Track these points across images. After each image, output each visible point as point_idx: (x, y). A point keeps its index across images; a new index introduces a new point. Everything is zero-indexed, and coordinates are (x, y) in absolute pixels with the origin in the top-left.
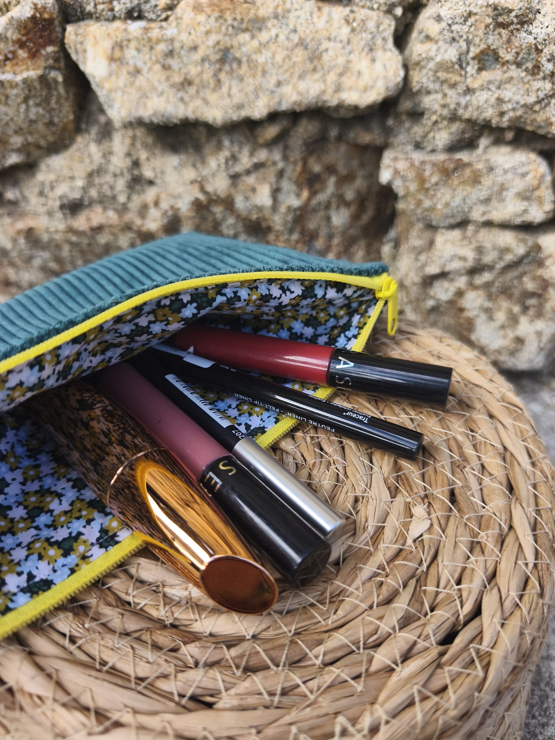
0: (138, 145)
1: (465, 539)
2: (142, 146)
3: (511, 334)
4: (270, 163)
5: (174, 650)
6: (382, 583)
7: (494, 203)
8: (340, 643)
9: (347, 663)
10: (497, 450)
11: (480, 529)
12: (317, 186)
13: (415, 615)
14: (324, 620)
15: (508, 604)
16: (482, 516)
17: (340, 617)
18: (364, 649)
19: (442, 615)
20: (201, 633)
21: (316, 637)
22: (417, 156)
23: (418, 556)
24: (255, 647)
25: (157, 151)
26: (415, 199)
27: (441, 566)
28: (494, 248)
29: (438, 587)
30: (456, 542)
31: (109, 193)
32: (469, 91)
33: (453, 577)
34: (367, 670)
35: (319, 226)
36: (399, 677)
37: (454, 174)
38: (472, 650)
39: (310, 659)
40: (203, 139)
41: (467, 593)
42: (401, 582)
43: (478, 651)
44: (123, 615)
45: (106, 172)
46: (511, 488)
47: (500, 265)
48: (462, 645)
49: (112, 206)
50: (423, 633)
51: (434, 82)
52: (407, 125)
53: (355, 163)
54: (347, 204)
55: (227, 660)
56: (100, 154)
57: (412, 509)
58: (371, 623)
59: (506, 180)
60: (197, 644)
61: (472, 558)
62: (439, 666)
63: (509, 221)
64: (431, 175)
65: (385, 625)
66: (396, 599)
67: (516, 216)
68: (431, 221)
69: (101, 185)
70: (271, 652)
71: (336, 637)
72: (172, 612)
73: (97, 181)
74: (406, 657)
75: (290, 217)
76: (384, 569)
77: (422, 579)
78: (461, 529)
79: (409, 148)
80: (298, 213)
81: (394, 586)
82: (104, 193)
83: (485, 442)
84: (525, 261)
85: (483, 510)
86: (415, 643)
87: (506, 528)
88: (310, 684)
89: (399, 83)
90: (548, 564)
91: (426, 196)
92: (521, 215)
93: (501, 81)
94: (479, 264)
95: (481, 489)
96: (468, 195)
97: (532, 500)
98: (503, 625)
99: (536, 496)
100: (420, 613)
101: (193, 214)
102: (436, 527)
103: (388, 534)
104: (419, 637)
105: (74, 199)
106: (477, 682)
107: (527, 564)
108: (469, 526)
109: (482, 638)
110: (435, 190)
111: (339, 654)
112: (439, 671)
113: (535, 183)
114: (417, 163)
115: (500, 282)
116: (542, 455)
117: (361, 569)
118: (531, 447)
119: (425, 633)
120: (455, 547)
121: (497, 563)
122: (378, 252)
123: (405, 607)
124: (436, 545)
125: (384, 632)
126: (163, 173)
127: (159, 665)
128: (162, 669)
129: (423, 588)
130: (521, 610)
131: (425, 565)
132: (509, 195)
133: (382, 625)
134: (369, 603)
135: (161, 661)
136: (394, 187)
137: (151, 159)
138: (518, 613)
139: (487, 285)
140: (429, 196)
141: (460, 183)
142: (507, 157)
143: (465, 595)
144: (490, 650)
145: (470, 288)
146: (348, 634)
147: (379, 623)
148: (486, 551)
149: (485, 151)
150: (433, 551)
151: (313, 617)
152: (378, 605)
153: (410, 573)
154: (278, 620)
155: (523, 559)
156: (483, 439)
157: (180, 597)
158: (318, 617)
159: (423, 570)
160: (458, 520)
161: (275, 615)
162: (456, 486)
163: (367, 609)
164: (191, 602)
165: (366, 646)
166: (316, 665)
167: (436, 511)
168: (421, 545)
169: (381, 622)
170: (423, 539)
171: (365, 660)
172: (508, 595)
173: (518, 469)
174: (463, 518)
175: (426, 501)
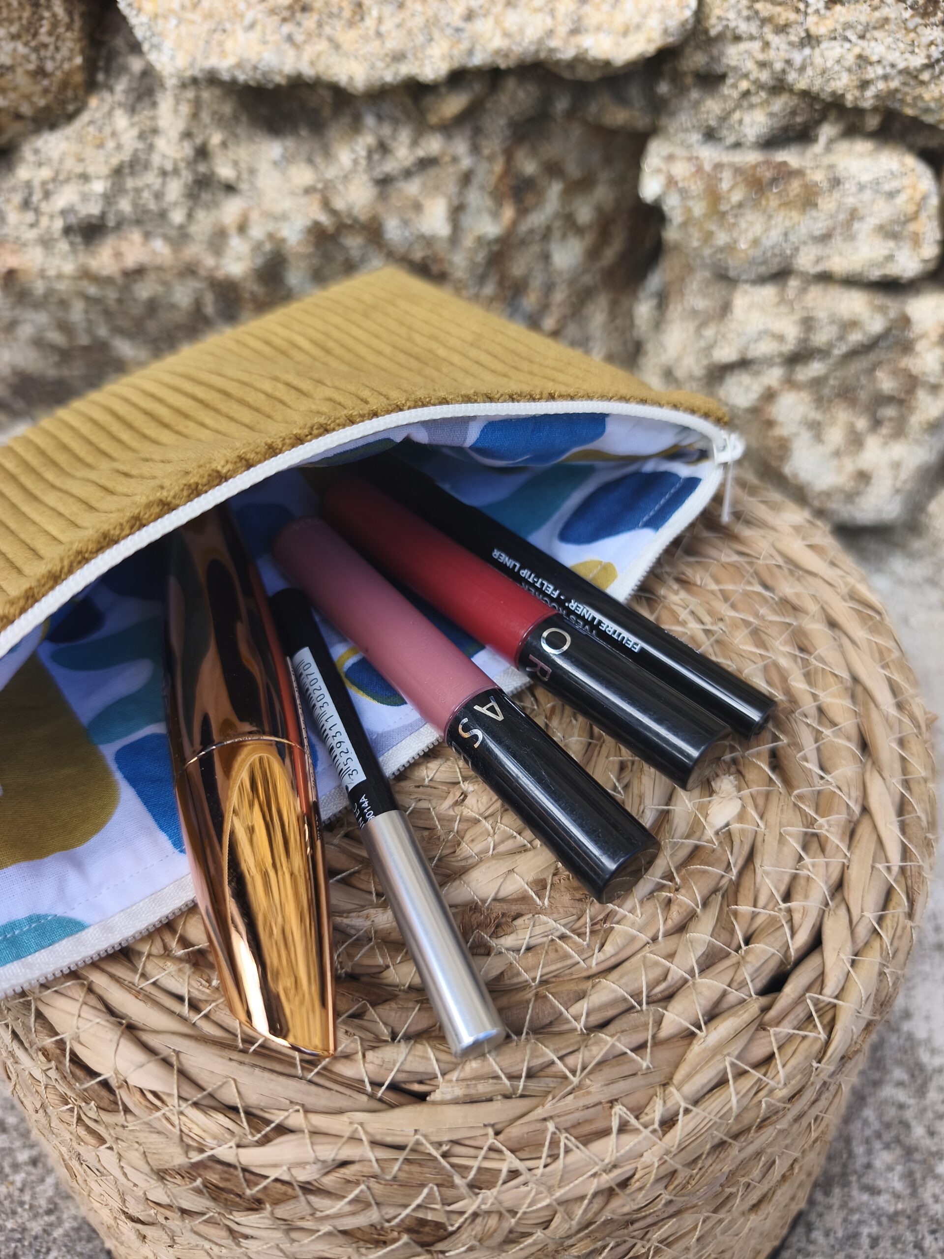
0: (205, 117)
1: (796, 829)
2: (213, 119)
3: (850, 466)
4: (447, 159)
5: (359, 1015)
6: (669, 901)
7: (837, 241)
8: (613, 996)
9: (625, 1027)
10: (842, 682)
11: (817, 814)
12: (530, 199)
13: (722, 949)
14: (584, 960)
15: (862, 932)
16: (819, 792)
17: (608, 955)
18: (648, 1003)
19: (764, 951)
20: (397, 986)
21: (573, 987)
22: (709, 154)
25: (241, 130)
26: (701, 229)
27: (759, 872)
28: (832, 321)
29: (755, 906)
30: (781, 834)
31: (152, 206)
32: (810, 40)
33: (778, 891)
34: (654, 1037)
35: (531, 270)
36: (703, 1046)
37: (771, 189)
38: (809, 1001)
39: (567, 1021)
40: (327, 112)
41: (801, 915)
42: (699, 899)
43: (816, 1003)
45: (147, 166)
46: (864, 745)
47: (840, 350)
48: (795, 995)
49: (160, 231)
50: (736, 977)
51: (748, 19)
52: (695, 94)
53: (596, 157)
54: (579, 231)
56: (135, 132)
57: (713, 783)
58: (657, 964)
59: (861, 202)
60: (393, 1004)
61: (807, 860)
62: (762, 1027)
63: (861, 274)
64: (732, 188)
65: (678, 966)
66: (692, 926)
67: (873, 266)
68: (727, 269)
69: (138, 191)
70: (508, 1013)
71: (606, 987)
72: (349, 956)
73: (130, 183)
74: (712, 1015)
75: (481, 257)
76: (671, 878)
77: (731, 891)
78: (789, 813)
79: (695, 137)
80: (495, 248)
81: (689, 906)
82: (144, 205)
83: (824, 669)
84: (881, 344)
85: (822, 782)
86: (724, 994)
87: (857, 811)
88: (570, 1060)
89: (687, 21)
90: (920, 867)
91: (721, 226)
92: (881, 265)
93: (868, 24)
94: (806, 349)
95: (819, 749)
96: (793, 227)
97: (898, 767)
98: (853, 963)
99: (903, 759)
100: (729, 947)
101: (310, 249)
102: (752, 812)
103: (678, 823)
104: (729, 985)
105: (90, 216)
106: (817, 1046)
107: (889, 869)
108: (799, 808)
109: (823, 982)
110: (736, 216)
111: (611, 1013)
112: (761, 1034)
113: (911, 209)
114: (708, 167)
115: (835, 378)
116: (911, 691)
118: (896, 677)
119: (738, 978)
120: (780, 842)
121: (844, 868)
122: (630, 315)
123: (708, 938)
124: (751, 840)
125: (677, 978)
126: (252, 171)
128: (342, 1044)
129: (733, 907)
130: (881, 938)
131: (735, 871)
132: (864, 229)
133: (673, 967)
134: (651, 934)
136: (665, 208)
137: (229, 144)
138: (876, 945)
139: (817, 383)
140: (726, 226)
141: (780, 206)
142: (867, 162)
143: (797, 917)
144: (835, 1001)
145: (787, 386)
146: (623, 981)
147: (668, 964)
148: (828, 848)
149: (828, 149)
150: (746, 848)
151: (567, 956)
152: (665, 935)
153: (713, 884)
154: (515, 962)
155: (884, 860)
156: (822, 665)
157: (358, 930)
158: (576, 956)
159: (731, 879)
160: (782, 798)
161: (508, 955)
162: (779, 744)
163: (648, 943)
164: (377, 937)
165: (650, 999)
166: (576, 1029)
167: (750, 784)
168: (728, 840)
169: (672, 963)
170: (730, 830)
171: (651, 1021)
172: (862, 917)
173: (875, 716)
174: (790, 795)
175: (733, 769)
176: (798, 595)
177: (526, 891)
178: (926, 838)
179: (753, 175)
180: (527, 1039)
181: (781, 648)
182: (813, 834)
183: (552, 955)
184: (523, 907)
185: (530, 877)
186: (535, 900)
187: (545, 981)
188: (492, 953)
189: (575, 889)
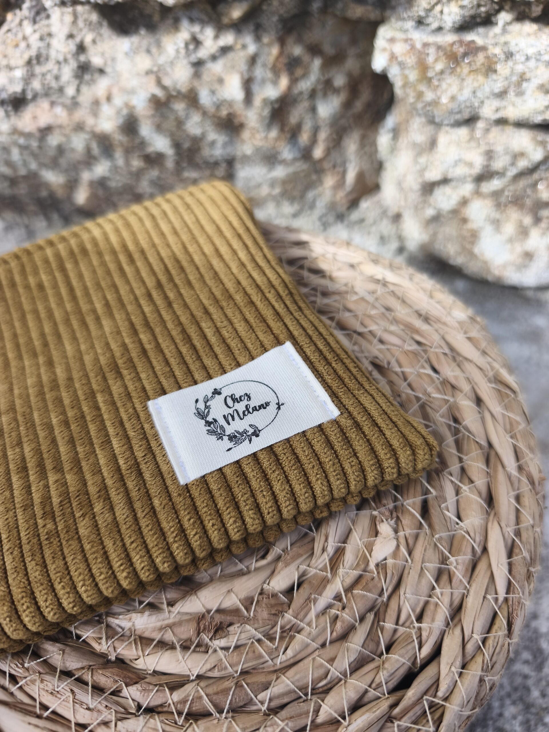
0: (81, 23)
1: (433, 565)
2: (85, 25)
3: (519, 249)
4: (238, 47)
5: (116, 693)
6: (337, 617)
7: (511, 96)
8: (286, 689)
9: (294, 713)
10: (481, 449)
11: (450, 553)
12: (299, 72)
13: (369, 656)
14: (272, 660)
15: (470, 647)
16: (454, 536)
17: (289, 657)
18: (312, 694)
19: (398, 660)
20: (145, 670)
21: (264, 678)
22: (419, 36)
23: (379, 585)
24: (198, 691)
26: (415, 90)
27: (402, 598)
28: (507, 151)
29: (397, 624)
30: (422, 568)
31: (54, 84)
33: (413, 611)
34: (313, 721)
35: (303, 119)
37: (463, 60)
38: (425, 702)
39: (255, 704)
40: (156, 17)
41: (427, 634)
42: (357, 616)
43: (430, 703)
44: (64, 651)
45: (47, 58)
46: (490, 500)
47: (512, 172)
48: (414, 699)
49: (60, 101)
50: (376, 679)
53: (345, 39)
54: (337, 91)
55: (169, 704)
56: (37, 36)
57: (378, 526)
58: (322, 665)
59: (528, 68)
60: (138, 686)
61: (438, 590)
62: (390, 719)
63: (528, 119)
64: (436, 60)
65: (335, 669)
67: (536, 113)
68: (434, 116)
69: (43, 75)
70: (215, 697)
71: (283, 682)
72: (114, 648)
73: (38, 70)
74: (355, 708)
75: (266, 112)
76: (341, 600)
77: (382, 610)
78: (430, 552)
79: (410, 24)
80: (276, 106)
81: (350, 622)
82: (48, 84)
83: (468, 436)
85: (457, 526)
86: (366, 691)
87: (478, 550)
90: (520, 598)
91: (429, 87)
92: (542, 113)
94: (488, 172)
95: (458, 501)
96: (479, 87)
97: (513, 518)
98: (461, 674)
99: (518, 511)
100: (374, 654)
101: (151, 112)
102: (403, 549)
103: (349, 557)
104: (370, 686)
105: (15, 93)
107: (496, 600)
108: (438, 547)
109: (438, 686)
110: (439, 80)
111: (286, 700)
112: (389, 724)
114: (419, 46)
115: (509, 191)
116: (530, 455)
117: (315, 601)
118: (520, 445)
119: (377, 681)
120: (420, 576)
121: (463, 598)
122: (374, 144)
123: (360, 648)
124: (400, 571)
125: (334, 677)
126: (113, 59)
127: (99, 711)
128: (103, 716)
129: (381, 623)
130: (484, 654)
131: (386, 595)
132: (530, 87)
133: (332, 669)
134: (320, 641)
135: (102, 708)
136: (390, 76)
137: (97, 41)
138: (479, 659)
139: (496, 195)
140: (433, 87)
141: (470, 72)
142: (532, 40)
143: (424, 634)
144: (444, 703)
145: (476, 196)
146: (297, 677)
147: (329, 666)
148: (454, 581)
149: (504, 31)
150: (395, 579)
151: (260, 656)
152: (331, 642)
153: (369, 604)
154: (224, 659)
155: (493, 592)
156: (467, 433)
157: (123, 629)
158: (267, 656)
159: (383, 601)
160: (427, 538)
161: (221, 653)
162: (429, 496)
163: (318, 648)
164: (135, 635)
165: (314, 692)
166: (261, 710)
167: (405, 527)
168: (384, 571)
169: (332, 666)
170: (386, 564)
171: (312, 710)
172: (472, 637)
173: (501, 477)
174: (433, 536)
175: (394, 515)
176: (456, 377)
177: (238, 606)
178: (528, 570)
179: (451, 51)
180: (226, 718)
181: (441, 419)
182: (445, 568)
183: (251, 655)
184: (235, 618)
185: (243, 595)
186: (244, 613)
187: (244, 673)
188: (210, 651)
189: (272, 606)
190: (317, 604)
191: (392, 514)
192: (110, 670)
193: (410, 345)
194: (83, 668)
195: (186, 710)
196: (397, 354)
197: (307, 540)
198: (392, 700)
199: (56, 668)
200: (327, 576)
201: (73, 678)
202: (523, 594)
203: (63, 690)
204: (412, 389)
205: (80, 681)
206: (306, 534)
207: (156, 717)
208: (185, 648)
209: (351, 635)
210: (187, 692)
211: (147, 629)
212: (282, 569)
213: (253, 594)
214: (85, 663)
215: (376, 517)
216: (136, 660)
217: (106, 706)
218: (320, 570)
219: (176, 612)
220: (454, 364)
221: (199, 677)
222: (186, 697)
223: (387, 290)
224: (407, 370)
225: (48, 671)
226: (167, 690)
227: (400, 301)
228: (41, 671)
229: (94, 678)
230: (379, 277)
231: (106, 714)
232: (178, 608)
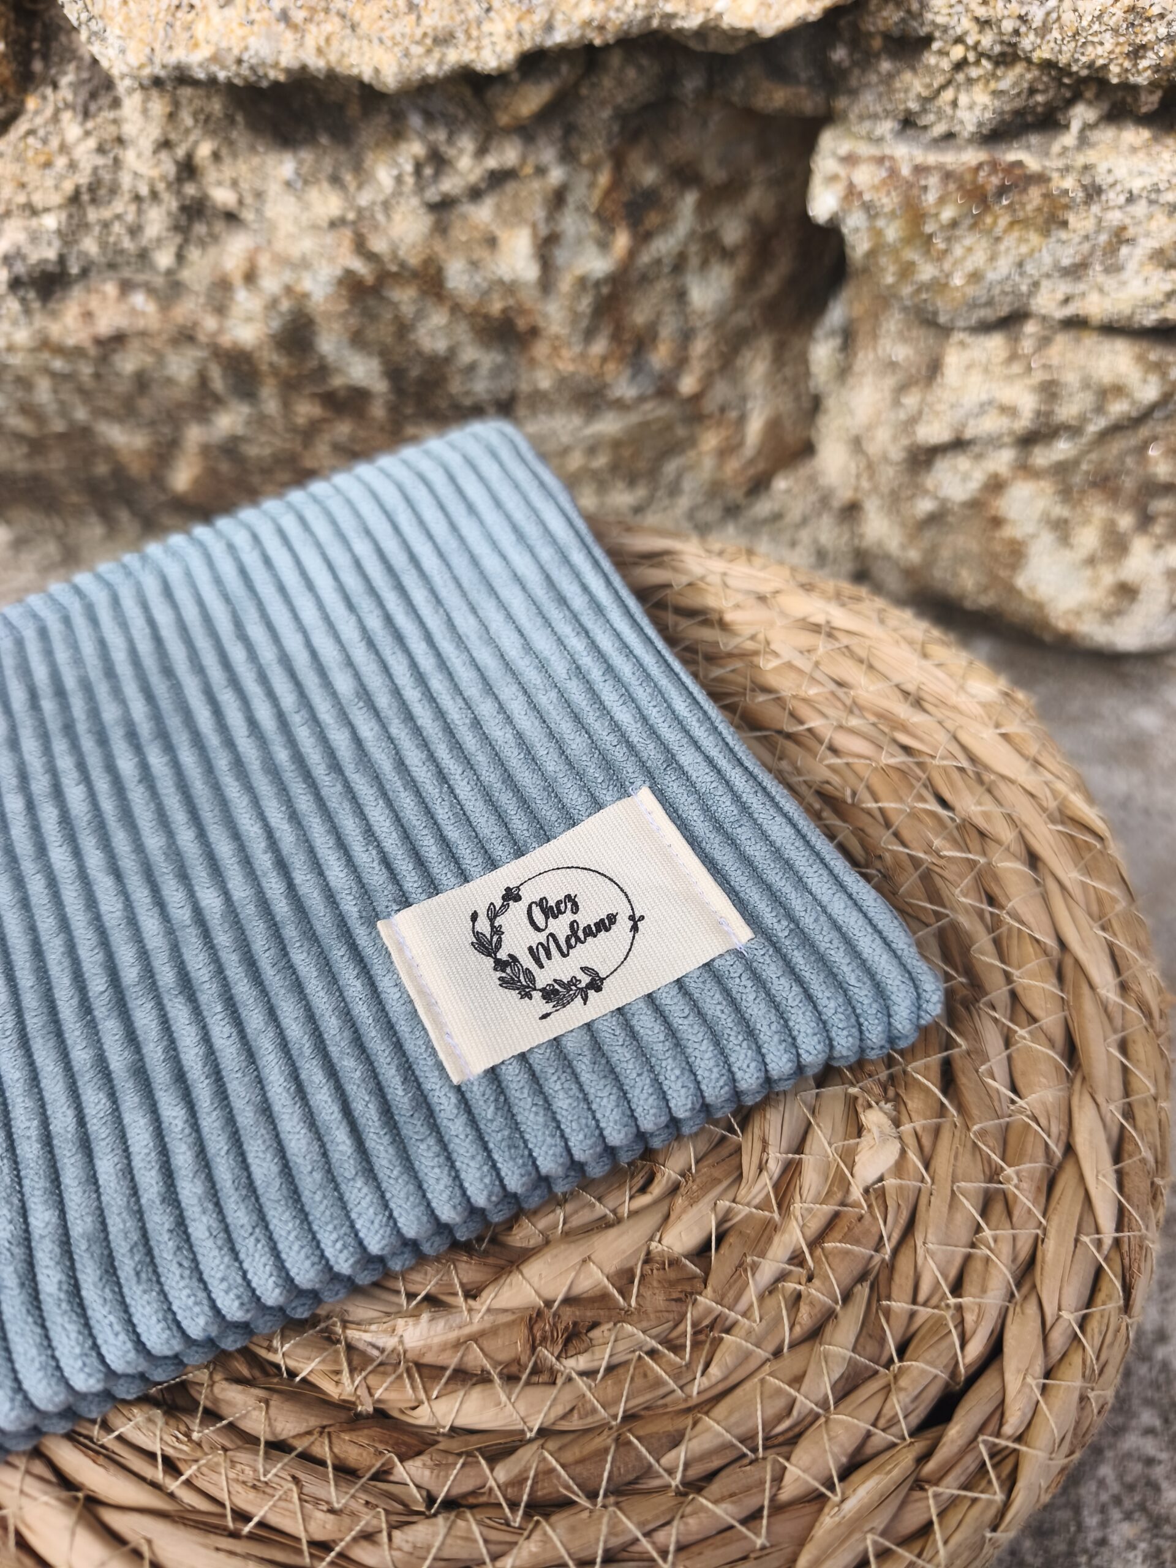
0: (186, 118)
1: (974, 1186)
2: (197, 121)
3: (1108, 578)
5: (382, 1475)
6: (797, 1298)
8: (717, 1442)
10: (1045, 950)
11: (1003, 1160)
12: (653, 218)
13: (867, 1367)
14: (681, 1388)
15: (1058, 1339)
16: (1008, 1126)
17: (714, 1380)
18: (765, 1448)
19: (923, 1371)
20: (434, 1428)
21: (667, 1425)
24: (544, 1459)
26: (897, 260)
27: (920, 1251)
28: (1086, 384)
29: (914, 1301)
30: (953, 1192)
31: (128, 244)
33: (945, 1277)
34: (773, 1499)
36: (837, 1517)
37: (999, 201)
38: (982, 1448)
39: (658, 1476)
40: (353, 109)
41: (974, 1318)
42: (838, 1292)
43: (992, 1448)
44: (267, 1402)
46: (1071, 1052)
47: (1097, 425)
48: (961, 1442)
50: (885, 1411)
55: (491, 1489)
56: (91, 143)
57: (862, 1117)
58: (779, 1391)
60: (425, 1458)
61: (987, 1233)
62: (919, 1484)
63: (1131, 318)
64: (943, 200)
65: (806, 1397)
66: (827, 1331)
67: (1148, 307)
69: (105, 225)
70: (578, 1469)
71: (709, 1429)
72: (369, 1389)
74: (850, 1468)
75: (585, 304)
76: (803, 1264)
77: (883, 1278)
78: (966, 1160)
79: (887, 127)
80: (605, 291)
81: (824, 1304)
83: (1019, 930)
85: (1012, 1107)
86: (868, 1435)
87: (1058, 1151)
88: (660, 1536)
90: (1141, 1235)
94: (1047, 425)
95: (1009, 1058)
96: (1031, 254)
97: (1117, 1084)
98: (1044, 1389)
99: (1125, 1070)
100: (877, 1363)
102: (913, 1157)
103: (811, 1179)
104: (874, 1425)
105: (44, 262)
106: (992, 1512)
107: (1099, 1244)
108: (980, 1150)
109: (1002, 1415)
110: (947, 239)
111: (716, 1463)
112: (918, 1494)
115: (1089, 462)
116: (1141, 961)
117: (755, 1267)
118: (1121, 942)
119: (887, 1412)
120: (951, 1206)
121: (1037, 1243)
123: (849, 1354)
124: (912, 1200)
125: (805, 1411)
126: (259, 195)
127: (353, 1514)
128: (362, 1523)
129: (885, 1303)
130: (1084, 1349)
131: (888, 1249)
132: (1134, 256)
133: (800, 1398)
134: (771, 1347)
135: (357, 1506)
138: (1076, 1359)
139: (1062, 470)
140: (934, 254)
141: (1013, 224)
143: (970, 1318)
144: (1016, 1446)
145: (1020, 474)
146: (733, 1419)
147: (793, 1393)
148: (1016, 1213)
149: (1082, 142)
150: (905, 1215)
151: (659, 1383)
152: (792, 1346)
153: (857, 1269)
154: (588, 1394)
155: (1093, 1229)
156: (1017, 925)
157: (382, 1351)
158: (671, 1382)
159: (883, 1260)
160: (957, 1133)
161: (581, 1383)
162: (955, 1051)
163: (768, 1360)
164: (406, 1361)
165: (769, 1443)
166: (669, 1486)
167: (913, 1114)
168: (881, 1202)
169: (798, 1391)
170: (883, 1187)
171: (768, 1478)
172: (1059, 1317)
173: (1089, 1006)
174: (968, 1129)
175: (891, 1093)
176: (986, 815)
177: (605, 1287)
178: (1153, 1183)
179: (974, 181)
180: (604, 1506)
181: (963, 899)
182: (997, 1190)
183: (639, 1382)
184: (602, 1312)
185: (612, 1267)
186: (617, 1302)
187: (630, 1417)
188: (560, 1381)
189: (672, 1284)
190: (757, 1275)
191: (885, 1091)
192: (366, 1431)
193: (893, 756)
194: (309, 1433)
195: (525, 1498)
196: (866, 774)
197: (725, 1151)
198: (920, 1446)
199: (258, 1439)
200: (772, 1218)
201: (294, 1454)
202: (1147, 1228)
203: (277, 1480)
204: (904, 844)
205: (308, 1458)
206: (723, 1139)
207: (469, 1515)
208: (511, 1379)
209: (829, 1329)
210: (523, 1463)
211: (430, 1348)
212: (684, 1211)
213: (631, 1264)
214: (313, 1422)
215: (856, 1098)
216: (414, 1408)
217: (367, 1503)
218: (756, 1207)
219: (484, 1309)
220: (980, 790)
221: (544, 1433)
222: (521, 1472)
223: (837, 645)
224: (889, 805)
225: (240, 1443)
226: (483, 1462)
227: (864, 667)
228: (228, 1444)
229: (336, 1450)
230: (820, 619)
231: (368, 1518)
232: (488, 1299)
